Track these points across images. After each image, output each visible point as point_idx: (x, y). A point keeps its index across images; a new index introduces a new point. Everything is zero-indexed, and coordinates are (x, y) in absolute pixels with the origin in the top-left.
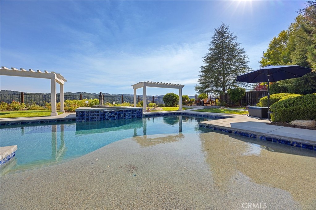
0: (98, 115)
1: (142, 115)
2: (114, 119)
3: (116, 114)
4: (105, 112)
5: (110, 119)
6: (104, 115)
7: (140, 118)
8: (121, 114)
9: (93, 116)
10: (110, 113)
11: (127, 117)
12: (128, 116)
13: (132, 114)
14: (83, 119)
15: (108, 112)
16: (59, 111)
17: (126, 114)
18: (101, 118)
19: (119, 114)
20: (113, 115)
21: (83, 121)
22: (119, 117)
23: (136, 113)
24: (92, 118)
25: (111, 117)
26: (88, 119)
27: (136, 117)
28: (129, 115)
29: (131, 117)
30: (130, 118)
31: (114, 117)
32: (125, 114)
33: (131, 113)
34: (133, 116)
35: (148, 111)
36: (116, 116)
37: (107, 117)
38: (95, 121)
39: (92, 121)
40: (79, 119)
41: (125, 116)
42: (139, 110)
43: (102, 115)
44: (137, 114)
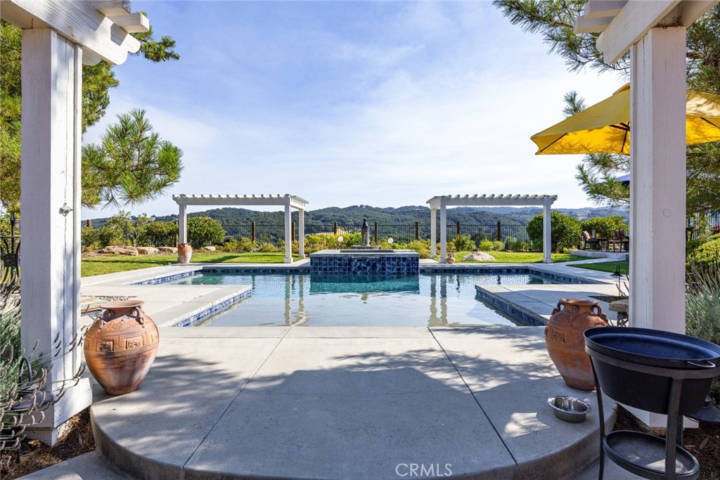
0: (340, 265)
1: (417, 269)
2: (366, 273)
3: (368, 264)
4: (350, 260)
5: (359, 272)
6: (350, 264)
7: (414, 274)
8: (378, 265)
9: (333, 266)
10: (359, 263)
11: (387, 270)
12: (389, 268)
13: (398, 265)
14: (320, 269)
15: (356, 261)
16: (297, 255)
17: (387, 265)
18: (345, 270)
19: (374, 266)
20: (363, 265)
21: (320, 272)
22: (373, 269)
23: (405, 263)
24: (331, 269)
25: (359, 268)
26: (325, 269)
27: (405, 271)
28: (391, 267)
29: (395, 271)
30: (394, 274)
31: (365, 268)
32: (384, 264)
33: (395, 263)
34: (398, 270)
35: (449, 260)
36: (368, 268)
37: (353, 269)
38: (336, 273)
39: (332, 273)
40: (315, 269)
41: (384, 269)
42: (412, 258)
43: (346, 264)
44: (408, 265)
